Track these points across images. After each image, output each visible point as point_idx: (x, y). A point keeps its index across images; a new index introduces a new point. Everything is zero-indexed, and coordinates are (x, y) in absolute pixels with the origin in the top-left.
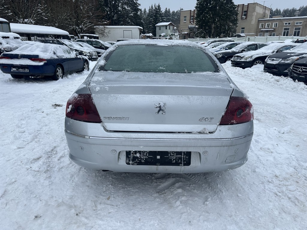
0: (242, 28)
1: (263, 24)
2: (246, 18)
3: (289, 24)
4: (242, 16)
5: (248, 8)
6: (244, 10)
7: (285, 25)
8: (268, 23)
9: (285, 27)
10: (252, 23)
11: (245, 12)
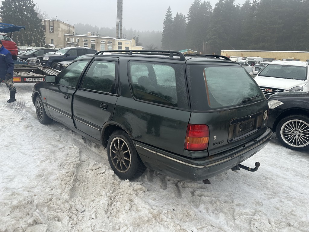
0: (52, 40)
1: (68, 38)
2: (53, 32)
3: (87, 40)
4: (49, 30)
5: (53, 23)
6: (50, 25)
7: (84, 41)
8: (72, 38)
9: (85, 43)
10: (59, 37)
11: (51, 26)
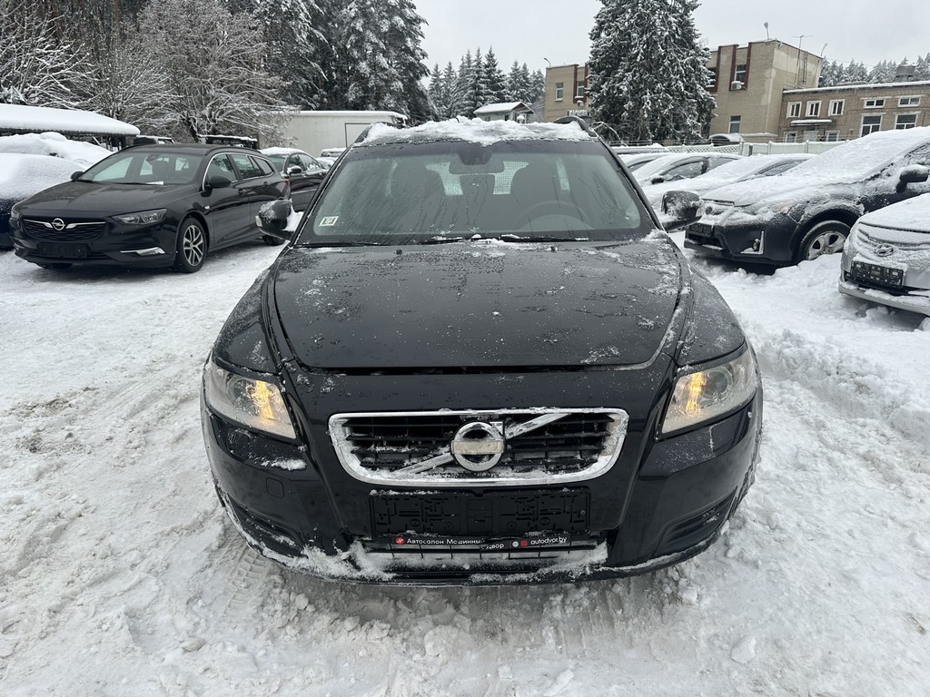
0: (734, 118)
1: (798, 105)
2: (744, 88)
3: (880, 103)
4: (732, 80)
5: (749, 55)
6: (737, 63)
7: (865, 107)
8: (814, 102)
9: (868, 115)
10: (763, 103)
11: (740, 68)
